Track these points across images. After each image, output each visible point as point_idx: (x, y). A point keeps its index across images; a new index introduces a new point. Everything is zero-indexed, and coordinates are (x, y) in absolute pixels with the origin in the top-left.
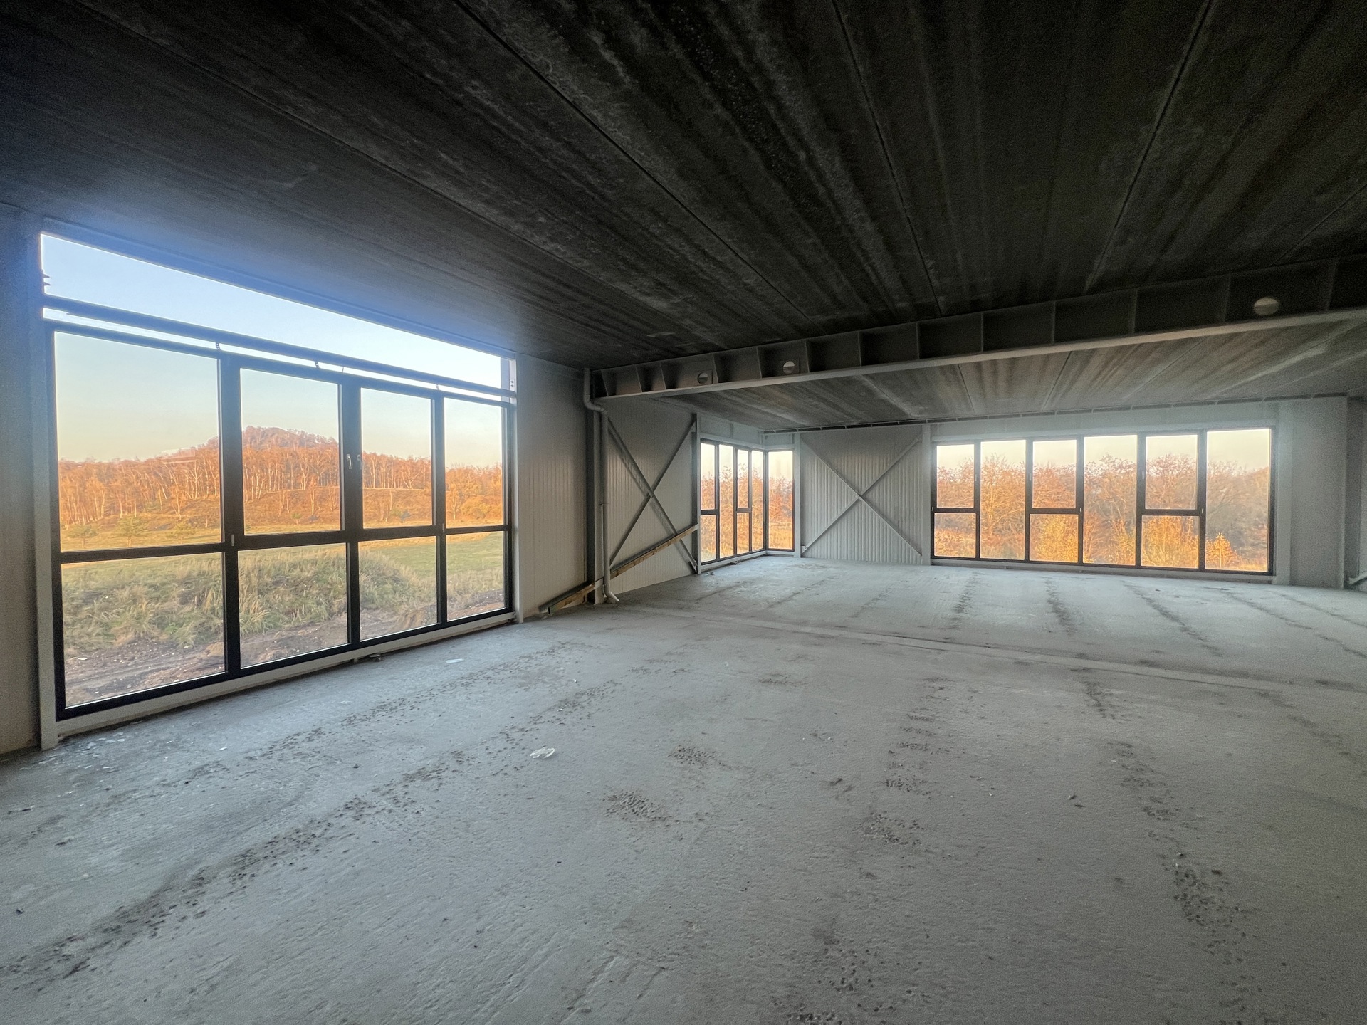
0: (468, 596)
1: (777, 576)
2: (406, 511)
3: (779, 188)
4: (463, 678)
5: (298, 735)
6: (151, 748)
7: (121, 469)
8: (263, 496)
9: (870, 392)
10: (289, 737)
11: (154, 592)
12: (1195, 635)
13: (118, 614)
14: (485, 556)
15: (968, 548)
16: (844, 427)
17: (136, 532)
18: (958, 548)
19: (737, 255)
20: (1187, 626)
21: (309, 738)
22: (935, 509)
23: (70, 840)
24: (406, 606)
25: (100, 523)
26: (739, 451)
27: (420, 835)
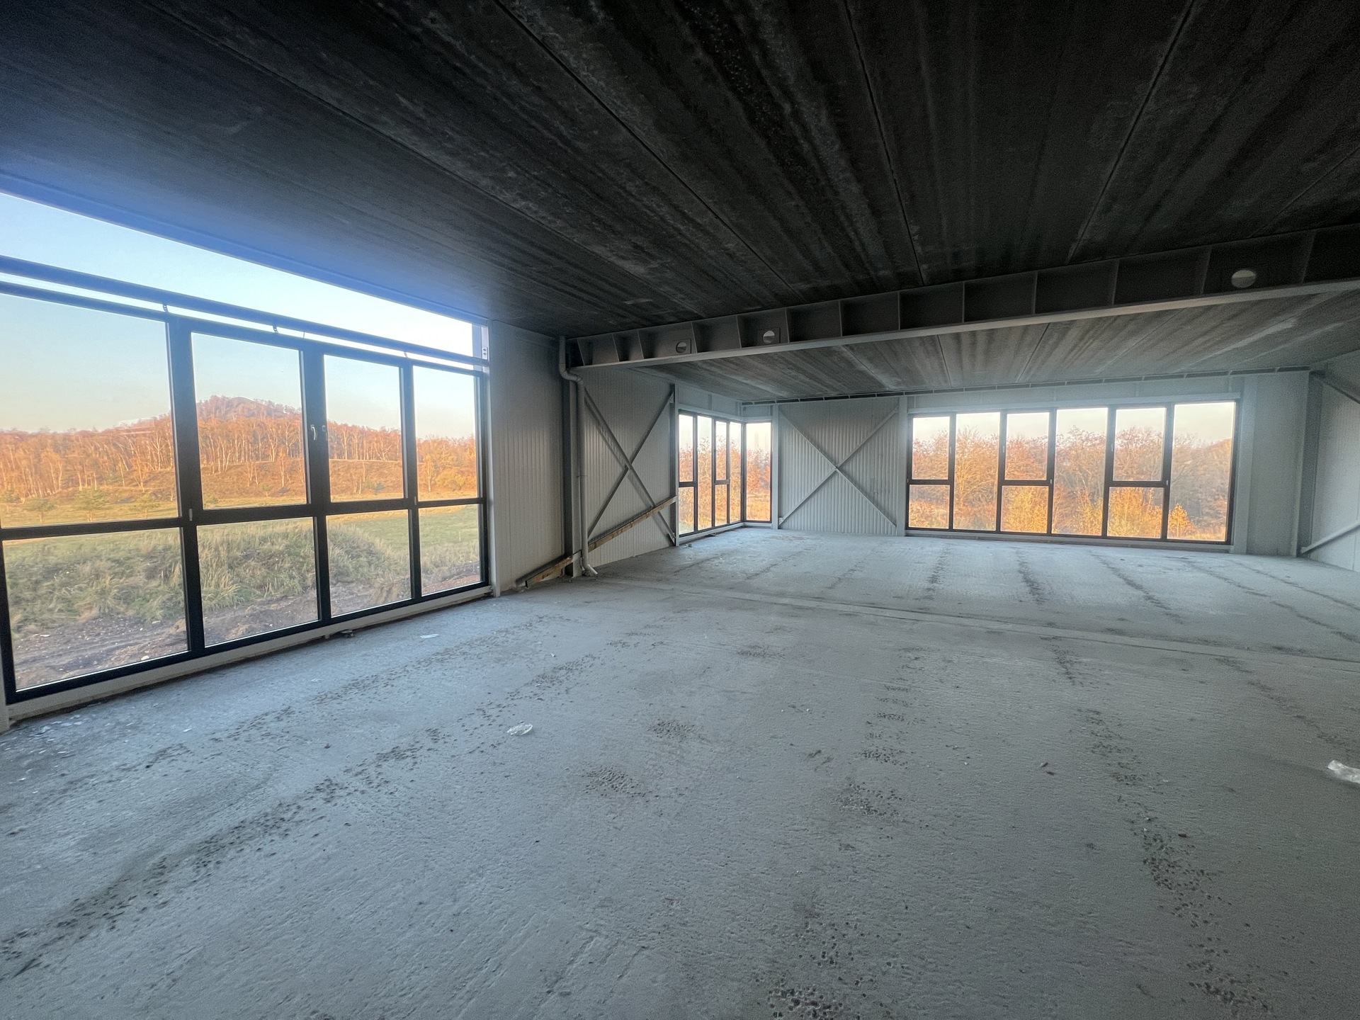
0: (445, 568)
1: (755, 547)
2: (380, 484)
3: (763, 145)
4: (438, 653)
5: (266, 714)
6: (111, 731)
7: (77, 440)
8: (230, 468)
9: (849, 363)
10: (257, 717)
11: (118, 567)
12: (1158, 603)
13: (80, 589)
14: (462, 528)
15: (939, 518)
16: (822, 399)
17: (97, 505)
18: (930, 519)
19: (717, 217)
20: (1150, 594)
21: (278, 718)
22: (910, 481)
23: (21, 830)
24: (382, 579)
25: (58, 496)
26: (718, 423)
27: (394, 816)
